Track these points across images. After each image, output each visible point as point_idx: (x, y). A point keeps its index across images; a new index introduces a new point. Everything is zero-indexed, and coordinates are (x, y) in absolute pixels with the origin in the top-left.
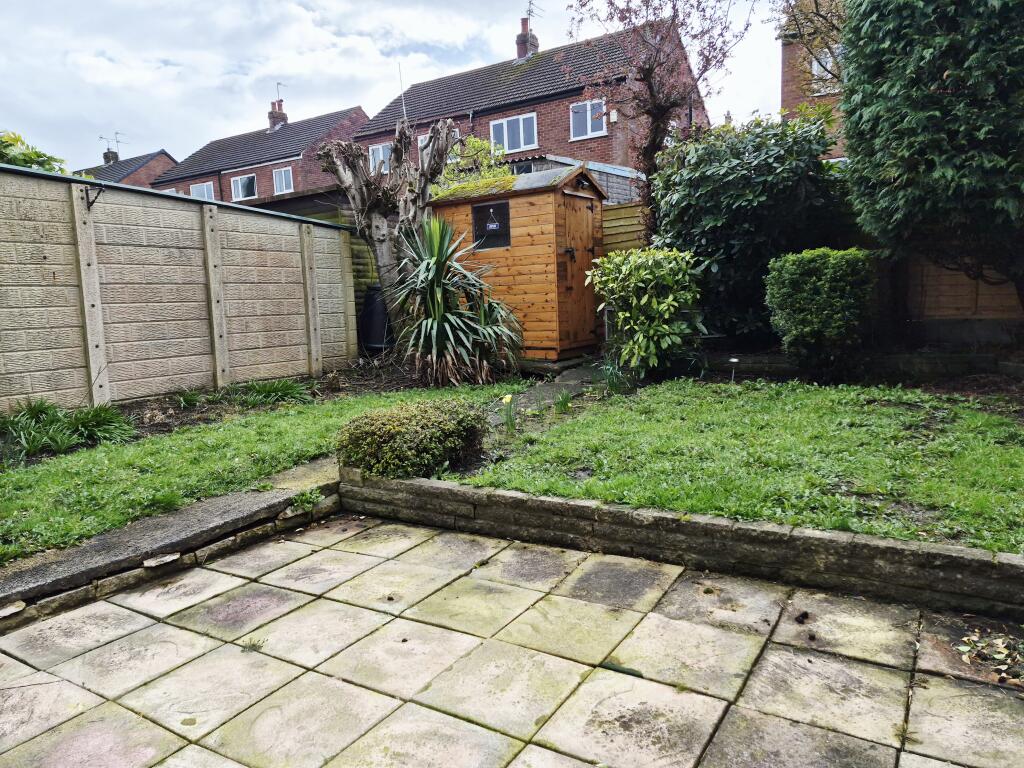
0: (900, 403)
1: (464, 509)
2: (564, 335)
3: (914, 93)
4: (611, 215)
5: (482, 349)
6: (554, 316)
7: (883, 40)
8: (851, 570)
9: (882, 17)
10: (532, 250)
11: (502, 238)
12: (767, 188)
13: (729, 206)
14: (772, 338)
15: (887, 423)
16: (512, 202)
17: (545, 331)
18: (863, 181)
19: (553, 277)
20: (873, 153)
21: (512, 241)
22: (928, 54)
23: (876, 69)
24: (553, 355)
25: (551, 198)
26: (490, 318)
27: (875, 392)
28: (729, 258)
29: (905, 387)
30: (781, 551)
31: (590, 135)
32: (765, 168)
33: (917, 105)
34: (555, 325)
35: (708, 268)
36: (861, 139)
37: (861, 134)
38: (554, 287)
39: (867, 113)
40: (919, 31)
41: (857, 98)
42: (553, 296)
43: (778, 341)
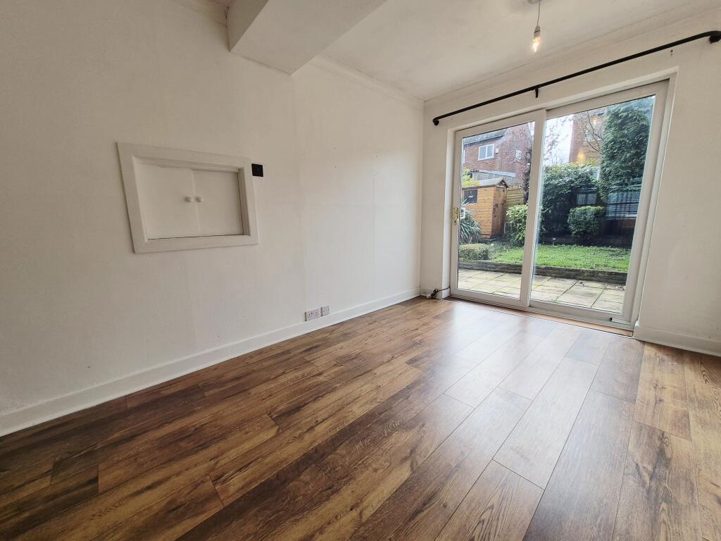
0: (610, 250)
1: (493, 266)
2: (493, 231)
3: (623, 165)
4: (510, 192)
5: (472, 233)
6: (491, 224)
7: (614, 150)
8: (593, 276)
9: (615, 143)
10: (484, 204)
11: (474, 200)
12: (571, 188)
13: (557, 193)
14: (569, 232)
15: (605, 254)
16: (479, 190)
17: (487, 229)
18: (604, 188)
19: (491, 213)
20: (608, 180)
21: (478, 201)
22: (628, 155)
23: (612, 157)
24: (489, 237)
25: (493, 188)
26: (473, 224)
27: (602, 248)
28: (555, 208)
29: (612, 247)
30: (576, 273)
31: (487, 158)
32: (571, 182)
33: (623, 168)
34: (490, 227)
35: (548, 211)
36: (605, 176)
37: (605, 175)
38: (491, 216)
39: (608, 169)
40: (627, 148)
41: (605, 164)
42: (491, 218)
43: (571, 234)
